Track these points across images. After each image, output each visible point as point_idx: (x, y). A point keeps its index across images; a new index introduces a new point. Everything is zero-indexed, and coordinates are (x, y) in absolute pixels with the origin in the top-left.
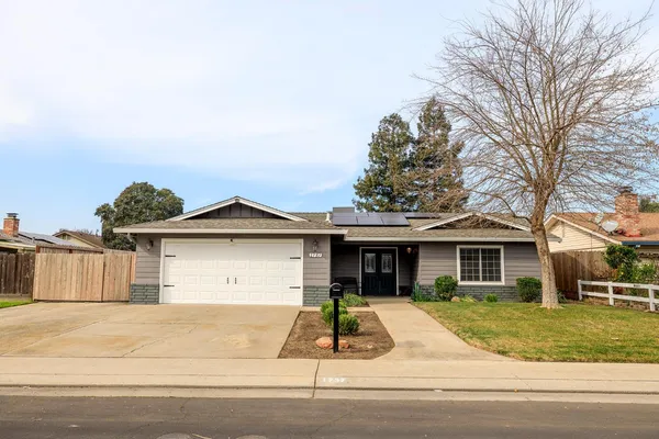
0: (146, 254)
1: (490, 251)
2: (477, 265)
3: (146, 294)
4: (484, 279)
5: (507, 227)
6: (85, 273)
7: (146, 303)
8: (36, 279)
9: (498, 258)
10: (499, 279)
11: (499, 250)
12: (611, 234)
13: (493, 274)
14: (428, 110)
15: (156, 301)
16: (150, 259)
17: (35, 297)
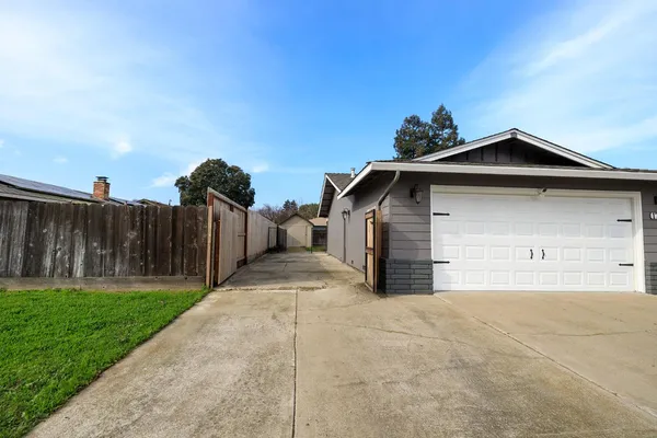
3: (413, 275)
7: (415, 292)
14: (438, 114)
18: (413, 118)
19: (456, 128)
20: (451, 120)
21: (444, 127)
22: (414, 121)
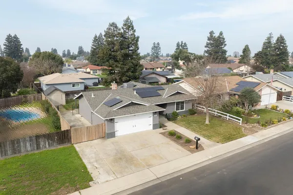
0: (110, 123)
1: (182, 102)
2: (179, 106)
3: (112, 135)
9: (184, 104)
10: (183, 109)
14: (126, 21)
17: (73, 142)
20: (133, 26)
22: (113, 25)
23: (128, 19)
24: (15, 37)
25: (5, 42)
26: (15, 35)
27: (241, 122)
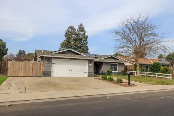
0: (47, 63)
1: (116, 64)
2: (113, 67)
3: (48, 74)
4: (115, 71)
5: (117, 59)
6: (26, 68)
7: (48, 77)
8: (9, 69)
9: (117, 66)
10: (117, 71)
11: (117, 64)
12: (132, 62)
13: (116, 70)
14: (80, 26)
15: (50, 76)
16: (48, 64)
17: (8, 75)
18: (72, 27)
19: (85, 32)
20: (84, 29)
21: (82, 31)
23: (81, 25)
24: (24, 51)
25: (18, 54)
26: (24, 50)
27: (171, 78)
